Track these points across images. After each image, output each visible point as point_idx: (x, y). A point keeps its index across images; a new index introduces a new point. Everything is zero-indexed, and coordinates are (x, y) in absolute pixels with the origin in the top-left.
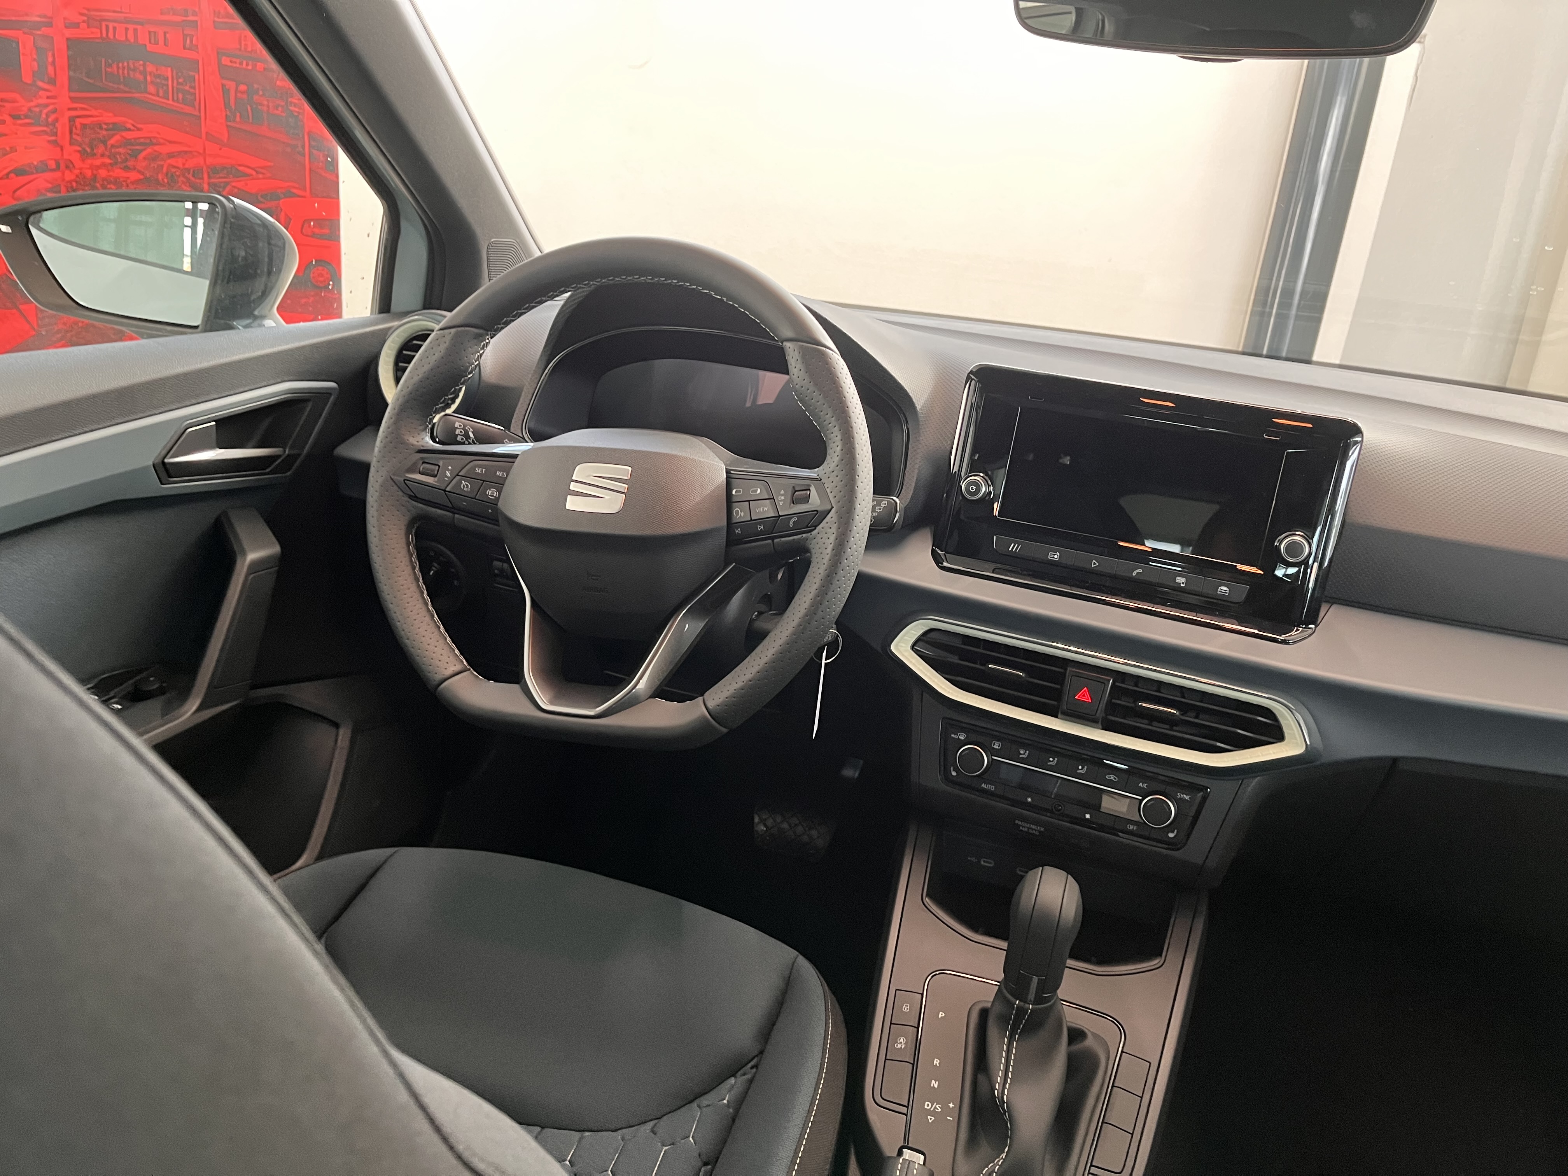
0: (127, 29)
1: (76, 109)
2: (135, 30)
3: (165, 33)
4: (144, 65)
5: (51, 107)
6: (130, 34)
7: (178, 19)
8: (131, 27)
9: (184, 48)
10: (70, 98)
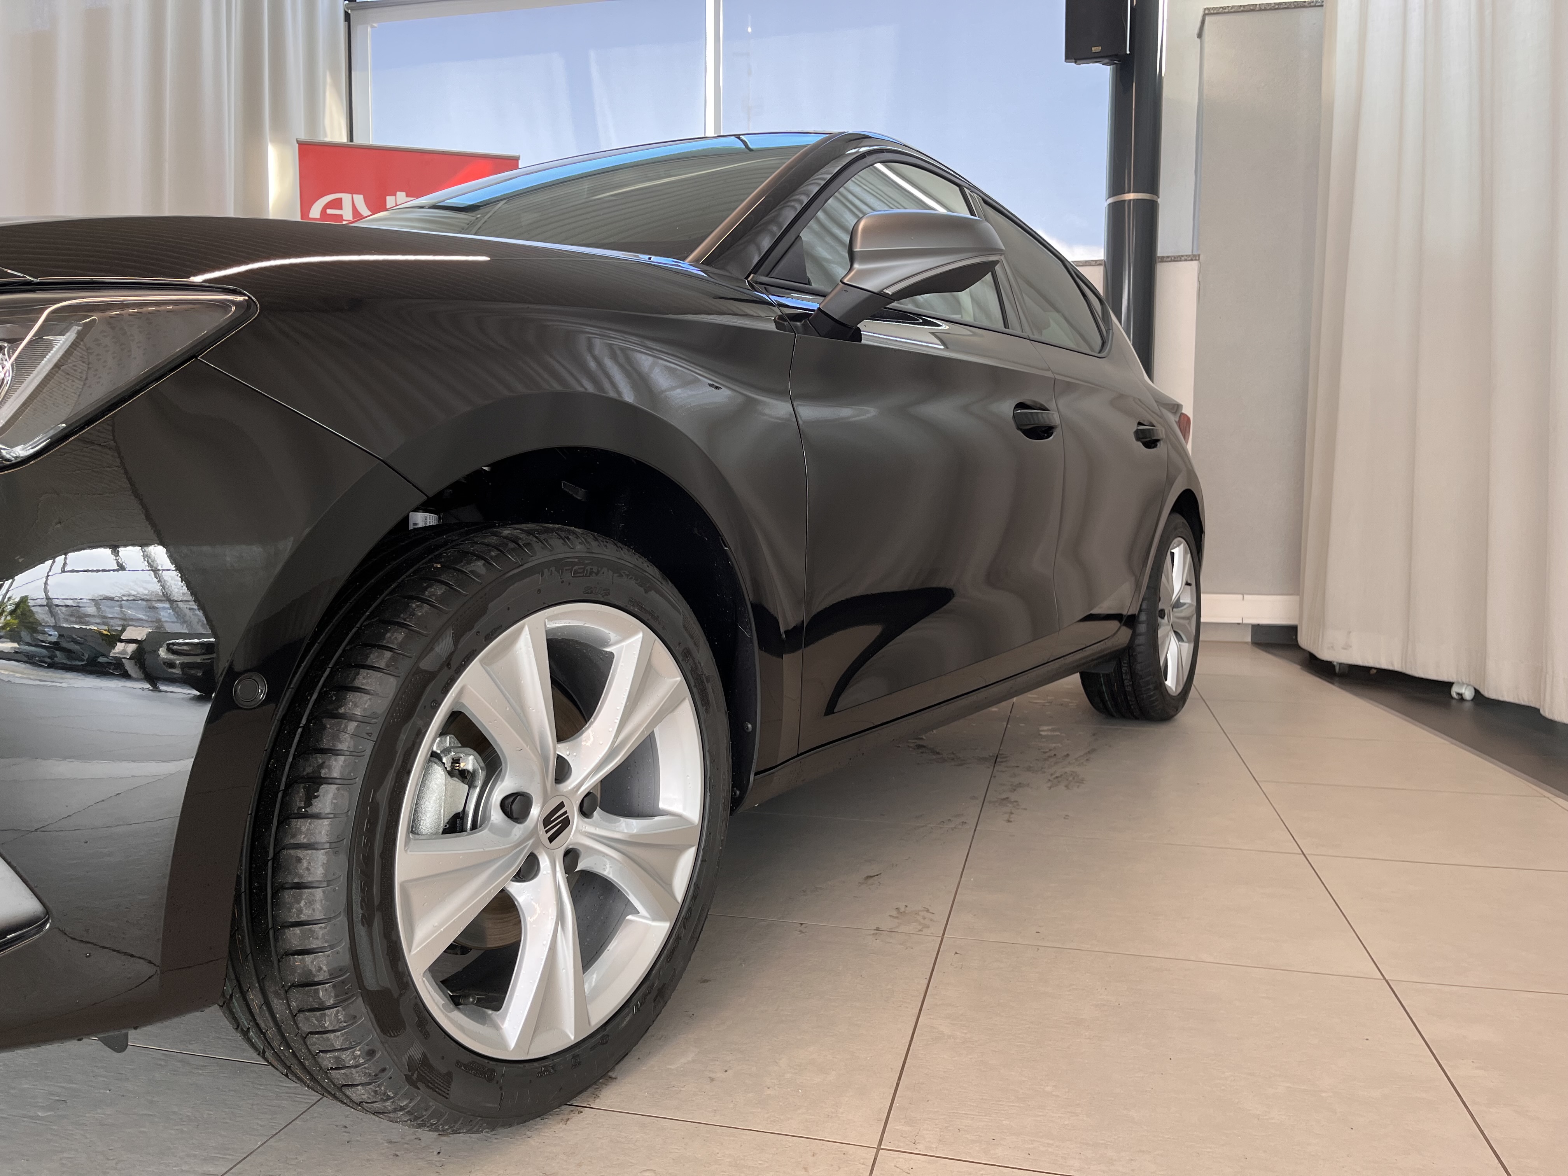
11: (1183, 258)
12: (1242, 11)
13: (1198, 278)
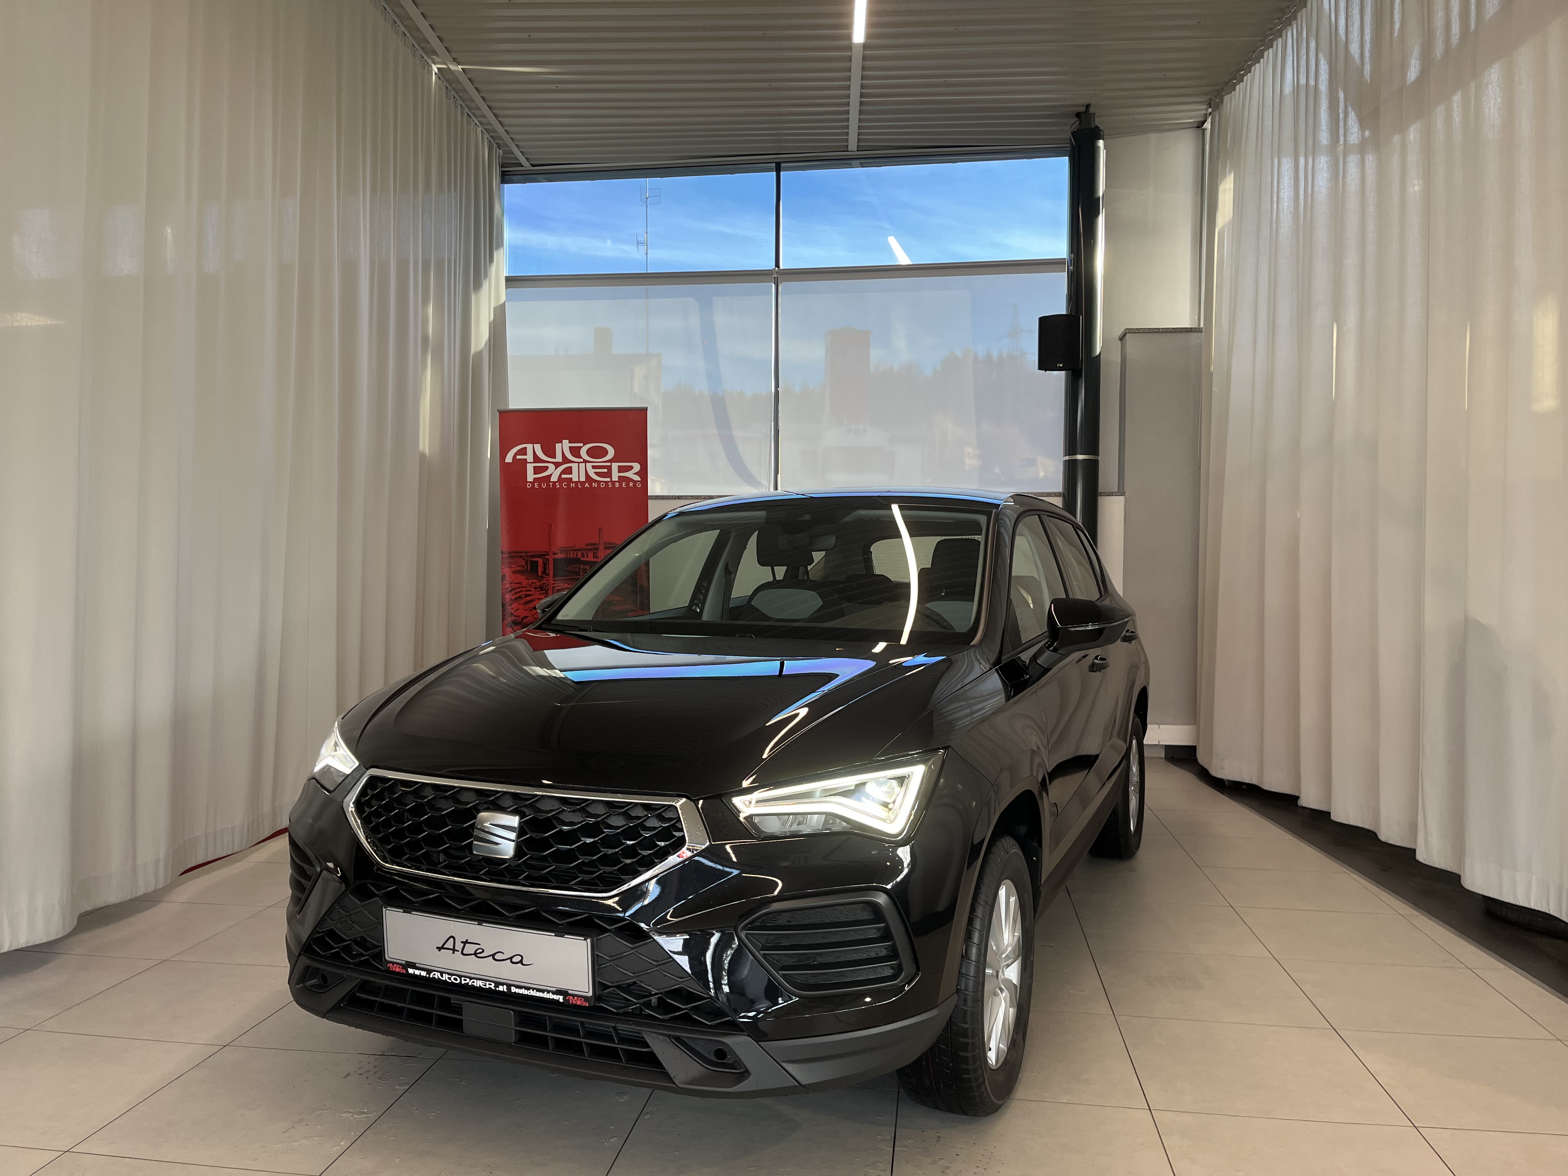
0: (574, 553)
1: (555, 584)
2: (577, 553)
3: (587, 553)
4: (579, 566)
5: (546, 584)
6: (575, 554)
7: (592, 547)
8: (575, 552)
9: (594, 558)
10: (554, 580)
11: (1114, 494)
12: (1151, 332)
13: (1125, 507)
